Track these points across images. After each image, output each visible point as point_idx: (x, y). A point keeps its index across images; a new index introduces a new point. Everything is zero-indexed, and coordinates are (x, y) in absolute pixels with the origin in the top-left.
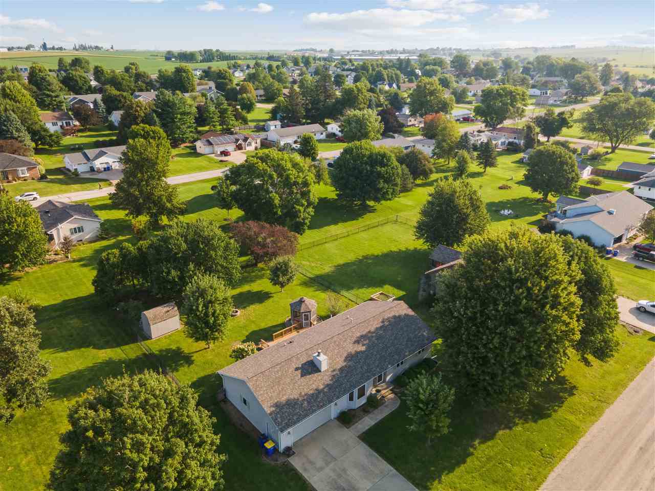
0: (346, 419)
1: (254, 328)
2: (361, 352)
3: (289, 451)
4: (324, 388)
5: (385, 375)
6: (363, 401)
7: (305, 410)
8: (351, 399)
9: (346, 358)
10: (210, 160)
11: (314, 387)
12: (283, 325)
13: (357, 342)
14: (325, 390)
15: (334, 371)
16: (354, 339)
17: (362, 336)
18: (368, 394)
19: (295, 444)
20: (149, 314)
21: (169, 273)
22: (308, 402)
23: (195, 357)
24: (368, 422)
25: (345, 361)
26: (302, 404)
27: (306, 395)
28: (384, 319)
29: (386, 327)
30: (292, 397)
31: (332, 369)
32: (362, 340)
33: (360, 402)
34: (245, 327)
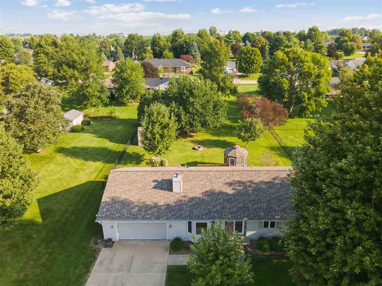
2: (226, 194)
4: (162, 206)
7: (130, 214)
9: (206, 192)
11: (156, 200)
13: (230, 184)
14: (162, 208)
15: (185, 197)
16: (228, 181)
17: (239, 181)
22: (139, 210)
25: (202, 194)
26: (133, 208)
27: (143, 203)
28: (278, 177)
29: (274, 184)
30: (130, 199)
31: (184, 195)
32: (236, 185)
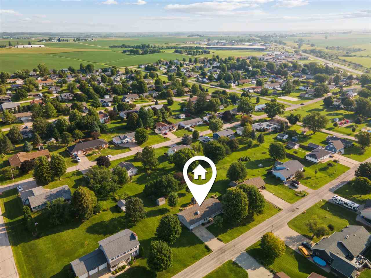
0: (203, 224)
1: (182, 204)
2: (207, 210)
3: (192, 230)
4: (199, 218)
5: (212, 216)
6: (207, 221)
8: (204, 220)
10: (160, 137)
11: (197, 217)
12: (190, 203)
15: (201, 214)
16: (206, 208)
17: (208, 207)
18: (208, 220)
19: (193, 228)
20: (159, 199)
21: (163, 190)
23: (170, 210)
24: (208, 225)
25: (204, 212)
28: (213, 203)
29: (213, 205)
30: (193, 219)
33: (206, 221)
34: (180, 203)
